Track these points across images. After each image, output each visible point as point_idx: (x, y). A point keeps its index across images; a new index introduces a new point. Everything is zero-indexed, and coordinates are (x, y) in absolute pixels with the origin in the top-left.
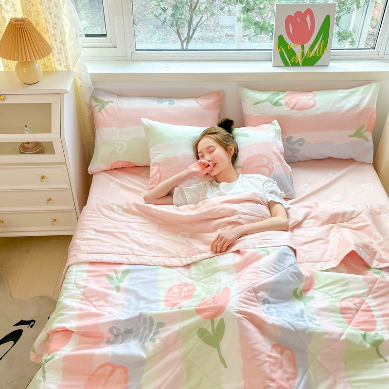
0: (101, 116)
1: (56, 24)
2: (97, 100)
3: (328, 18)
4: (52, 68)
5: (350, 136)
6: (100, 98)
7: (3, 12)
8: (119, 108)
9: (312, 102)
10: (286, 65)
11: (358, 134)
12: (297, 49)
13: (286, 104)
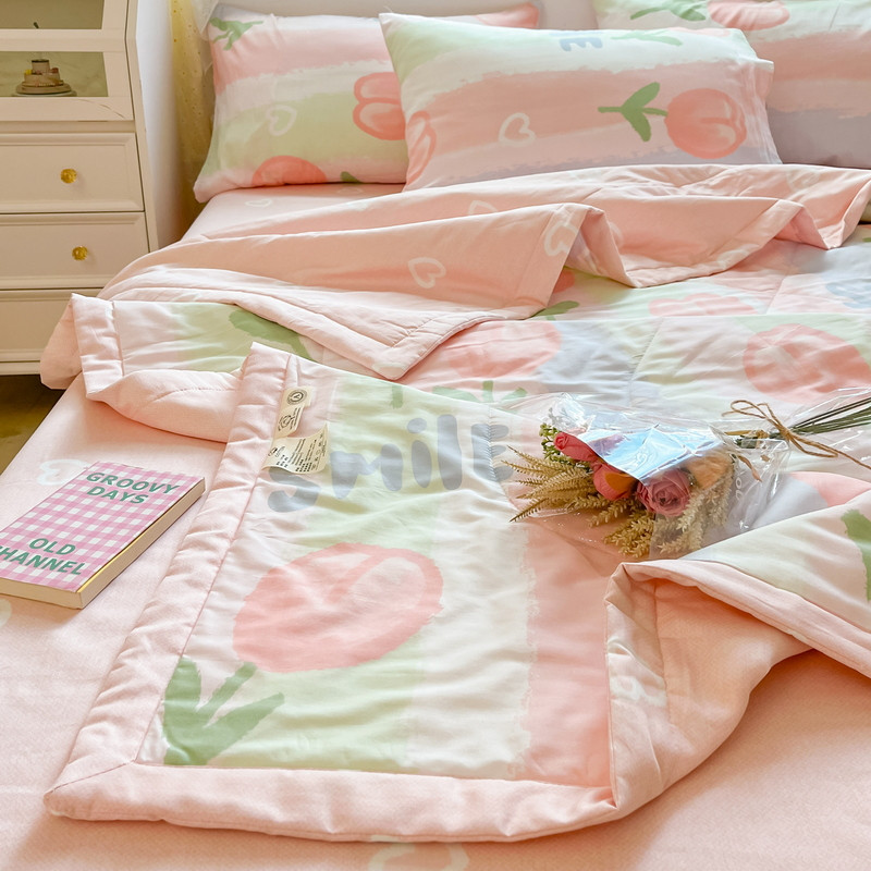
0: (232, 57)
2: (222, 25)
6: (230, 19)
8: (278, 33)
9: (779, 13)
13: (714, 16)
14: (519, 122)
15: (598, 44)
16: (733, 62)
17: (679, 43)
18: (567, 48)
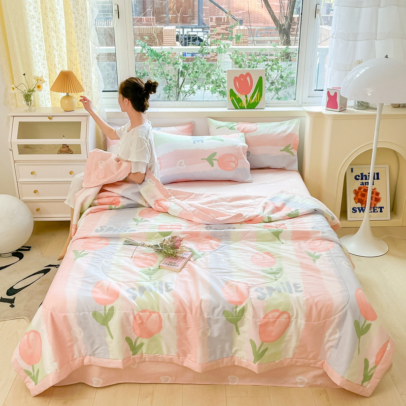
1: (87, 75)
3: (261, 78)
5: (281, 151)
7: (56, 69)
9: (255, 128)
10: (237, 108)
11: (286, 149)
12: (243, 98)
13: (238, 129)
14: (181, 162)
15: (202, 141)
16: (236, 146)
17: (223, 141)
18: (195, 143)
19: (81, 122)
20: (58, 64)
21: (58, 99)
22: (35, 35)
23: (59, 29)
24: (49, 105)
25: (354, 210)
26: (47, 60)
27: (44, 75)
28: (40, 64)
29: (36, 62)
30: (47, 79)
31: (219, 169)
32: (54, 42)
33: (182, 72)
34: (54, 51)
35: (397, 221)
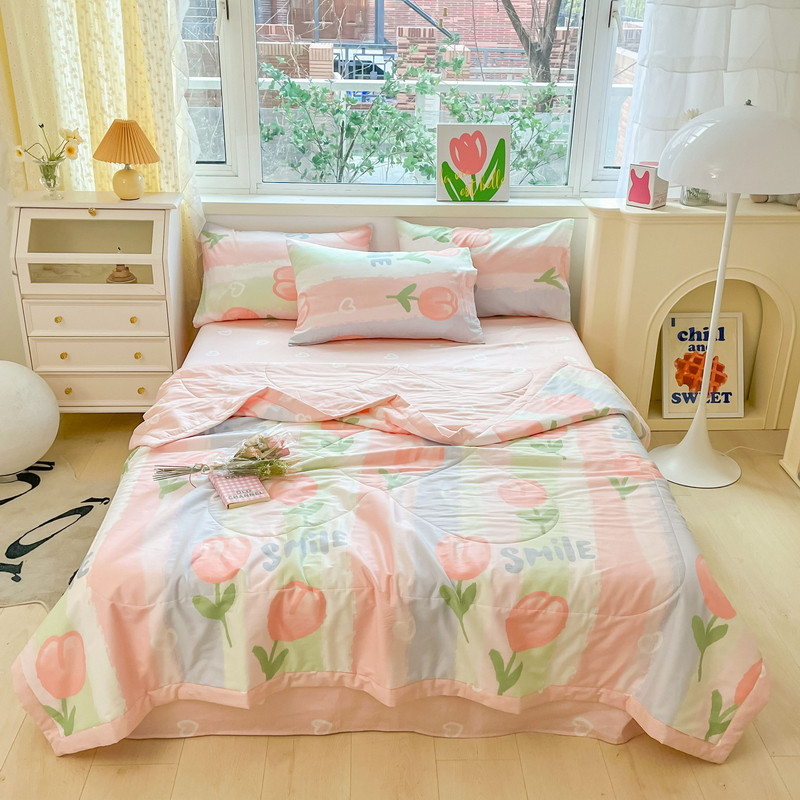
0: (212, 253)
1: (167, 130)
2: (208, 235)
3: (502, 142)
4: (157, 189)
5: (536, 281)
6: (212, 232)
7: (105, 116)
8: (236, 242)
9: (486, 238)
10: (455, 200)
11: (547, 278)
12: (467, 179)
13: (454, 240)
14: (347, 303)
15: (389, 263)
16: (455, 272)
17: (428, 262)
18: (374, 265)
19: (152, 222)
20: (109, 106)
21: (109, 177)
22: (64, 48)
23: (110, 36)
24: (91, 187)
25: (676, 398)
26: (87, 98)
27: (81, 128)
28: (73, 105)
29: (64, 102)
30: (86, 137)
31: (420, 315)
32: (101, 62)
33: (349, 128)
34: (101, 80)
35: (757, 421)
